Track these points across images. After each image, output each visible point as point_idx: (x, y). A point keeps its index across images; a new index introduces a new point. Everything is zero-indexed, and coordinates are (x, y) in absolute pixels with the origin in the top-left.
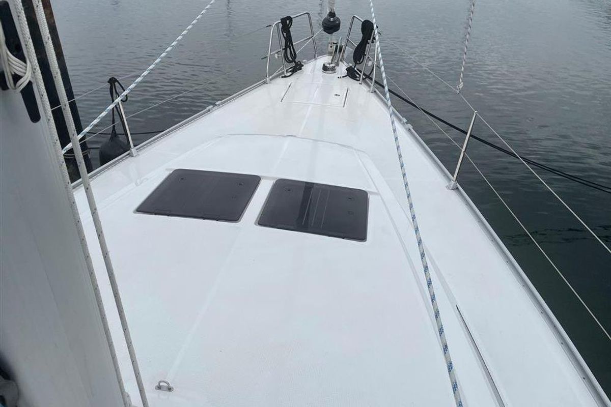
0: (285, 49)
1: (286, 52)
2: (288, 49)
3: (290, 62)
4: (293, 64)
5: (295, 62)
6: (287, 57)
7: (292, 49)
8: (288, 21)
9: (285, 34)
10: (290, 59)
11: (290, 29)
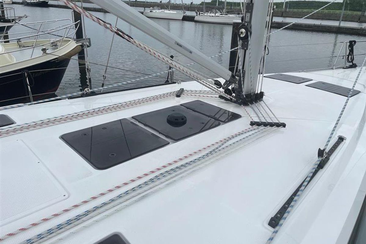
0: (348, 56)
1: (348, 57)
2: (350, 56)
3: (350, 62)
4: (351, 64)
5: (353, 63)
6: (349, 59)
7: (352, 56)
8: (353, 43)
9: (350, 48)
10: (350, 61)
11: (354, 47)
